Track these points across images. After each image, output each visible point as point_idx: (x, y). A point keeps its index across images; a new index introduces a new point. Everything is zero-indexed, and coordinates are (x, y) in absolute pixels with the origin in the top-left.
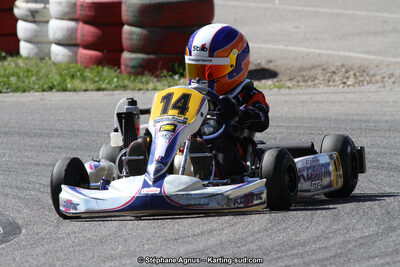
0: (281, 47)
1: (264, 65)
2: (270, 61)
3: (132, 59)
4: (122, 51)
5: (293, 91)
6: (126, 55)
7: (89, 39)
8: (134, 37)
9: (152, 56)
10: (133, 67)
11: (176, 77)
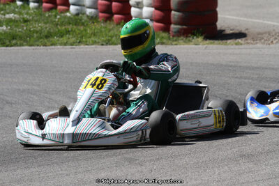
0: (261, 21)
1: (243, 31)
2: (247, 29)
3: (174, 28)
4: (171, 24)
5: (242, 47)
6: (172, 26)
7: (158, 17)
8: (176, 17)
9: (184, 27)
10: (175, 32)
11: (195, 37)
